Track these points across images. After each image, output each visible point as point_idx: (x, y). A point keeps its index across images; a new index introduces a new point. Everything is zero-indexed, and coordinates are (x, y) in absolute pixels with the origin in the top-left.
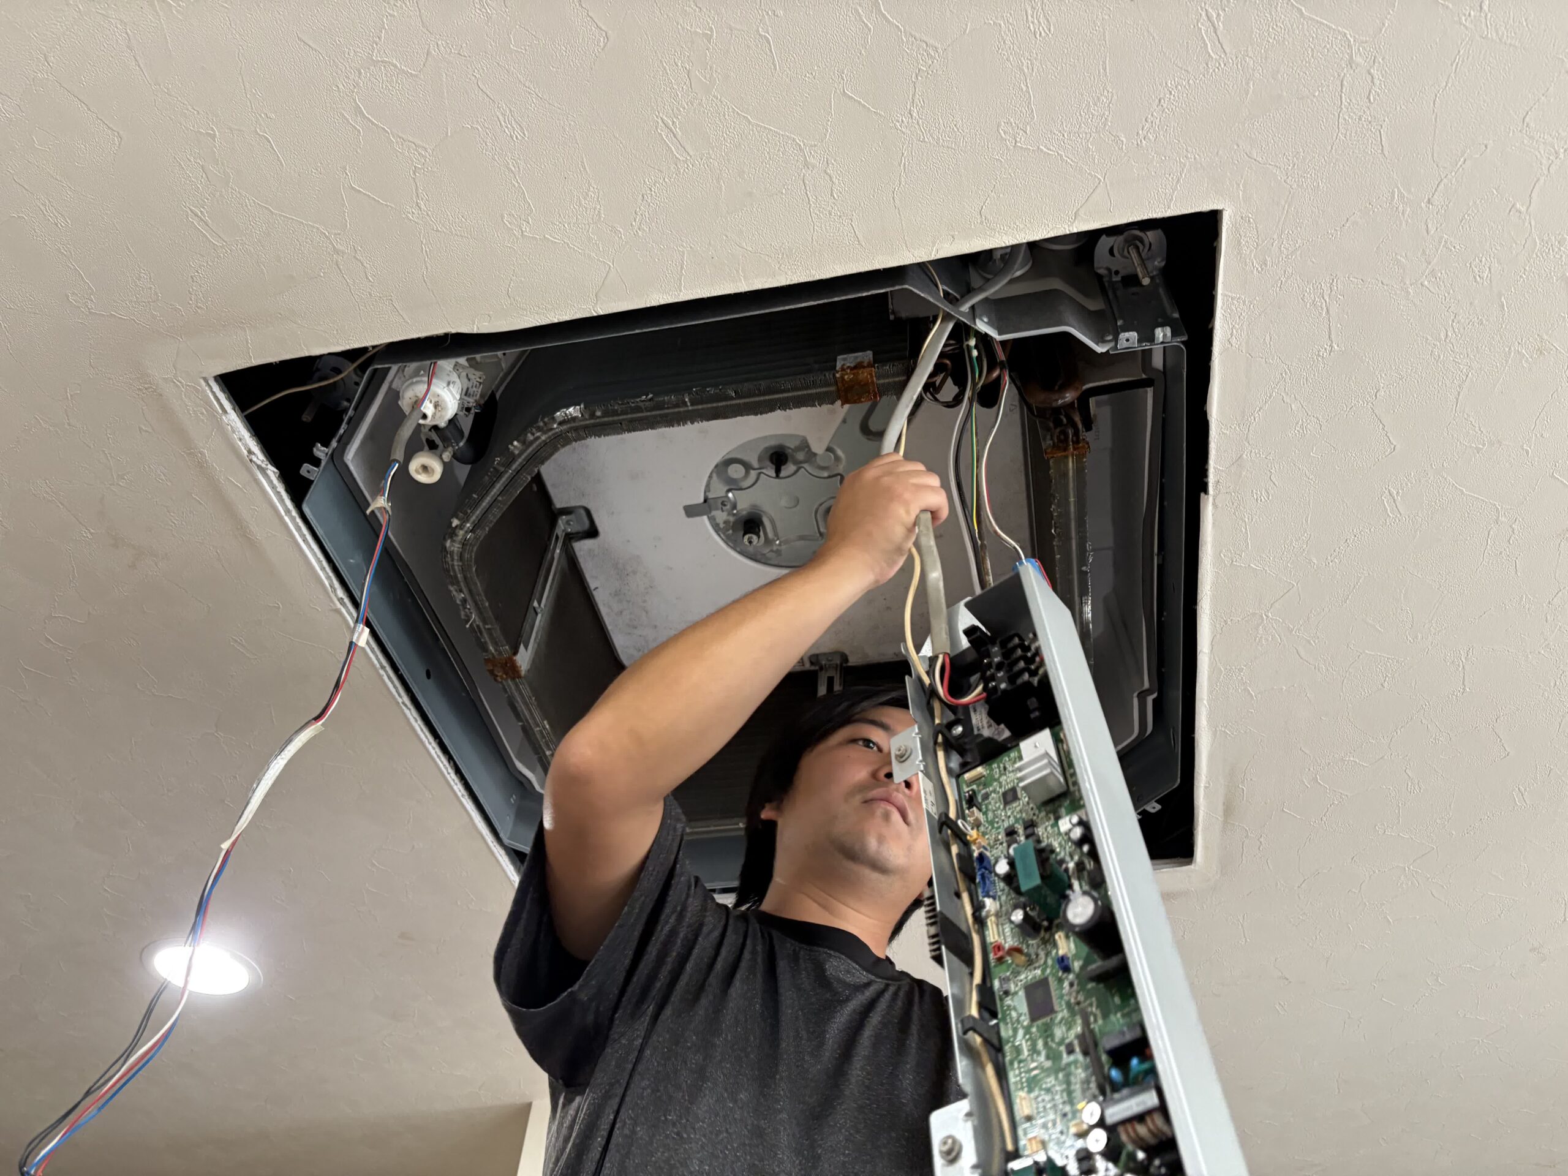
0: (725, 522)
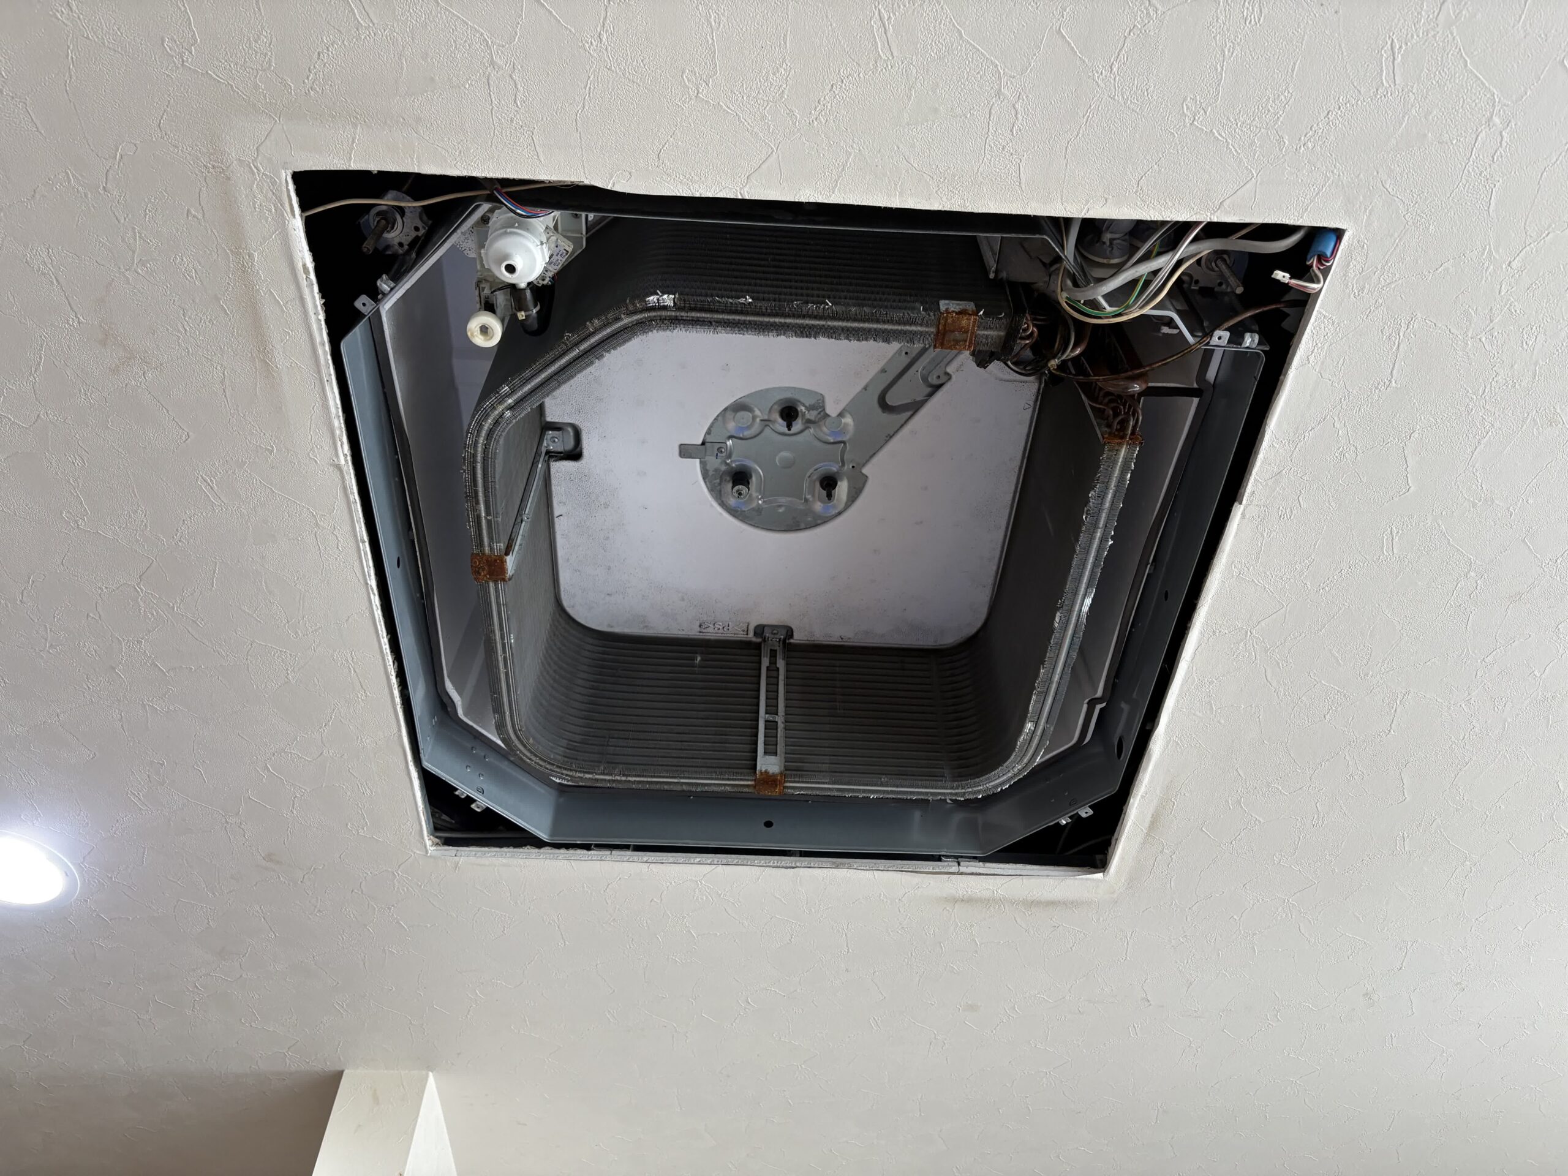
0: (716, 470)
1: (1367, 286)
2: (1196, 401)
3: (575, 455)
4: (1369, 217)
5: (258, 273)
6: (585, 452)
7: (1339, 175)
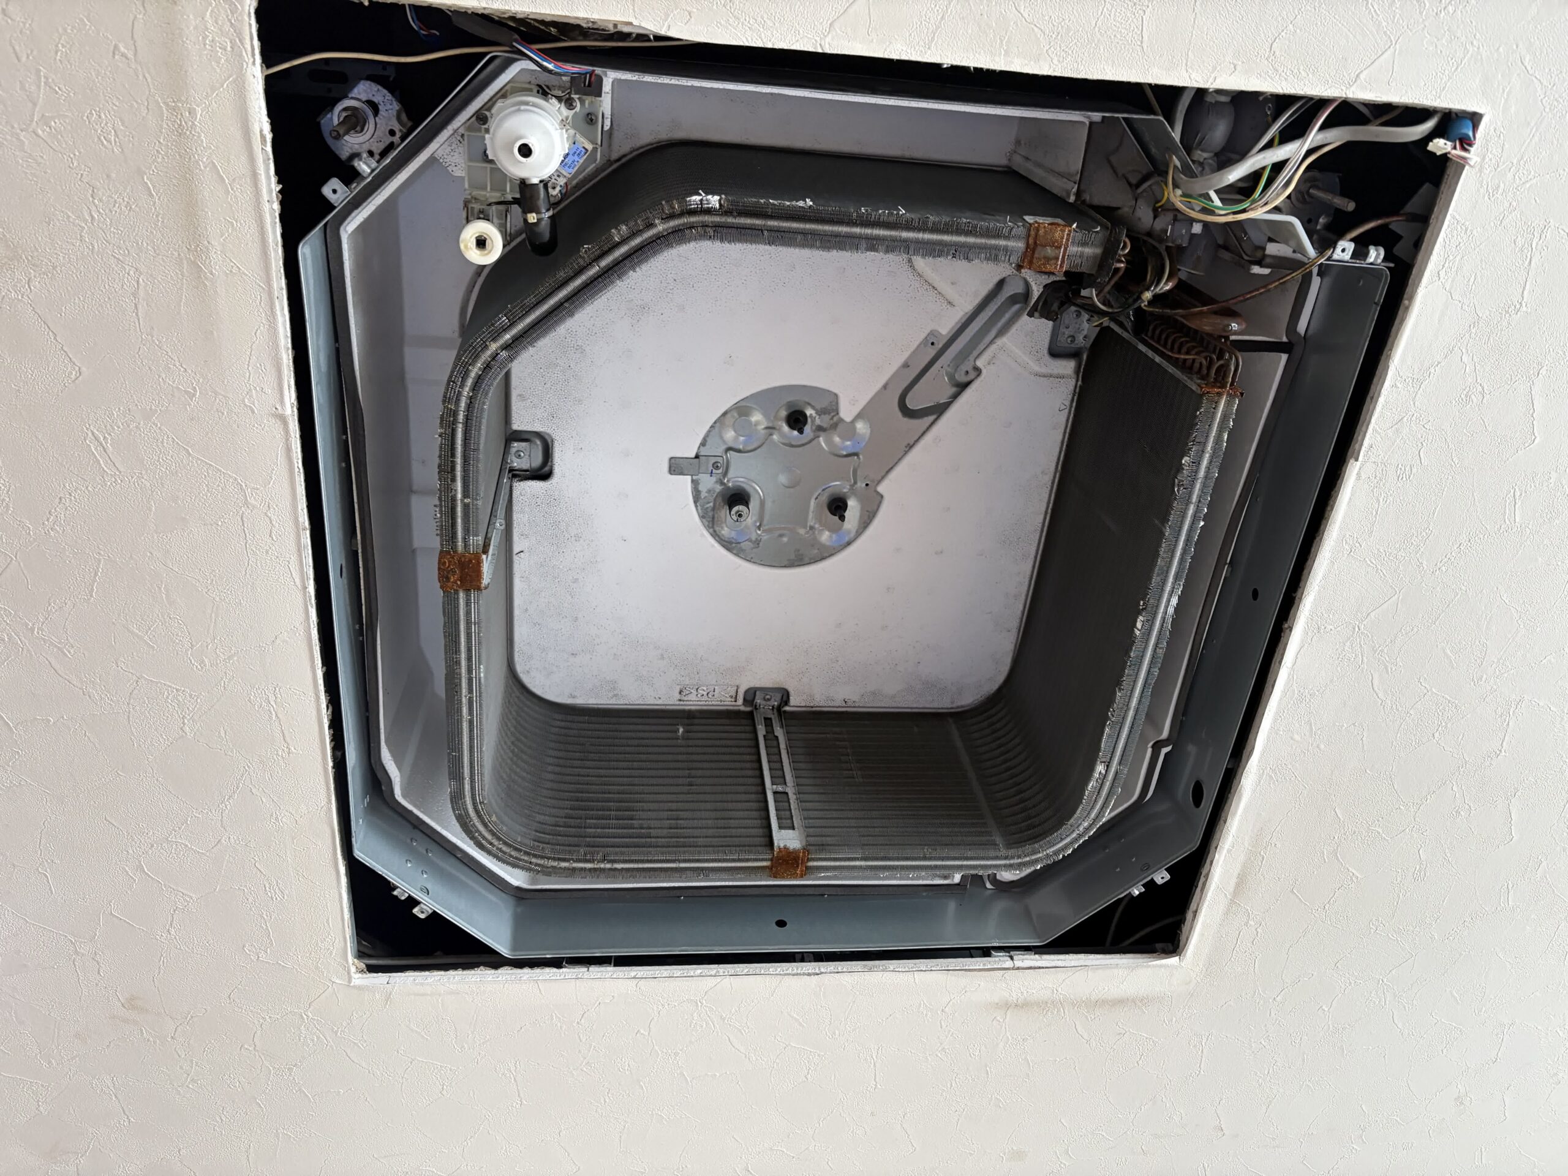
0: (709, 491)
1: (1502, 185)
2: (1284, 357)
3: (543, 473)
4: (1506, 100)
5: (199, 137)
6: (557, 470)
7: (1479, 48)
